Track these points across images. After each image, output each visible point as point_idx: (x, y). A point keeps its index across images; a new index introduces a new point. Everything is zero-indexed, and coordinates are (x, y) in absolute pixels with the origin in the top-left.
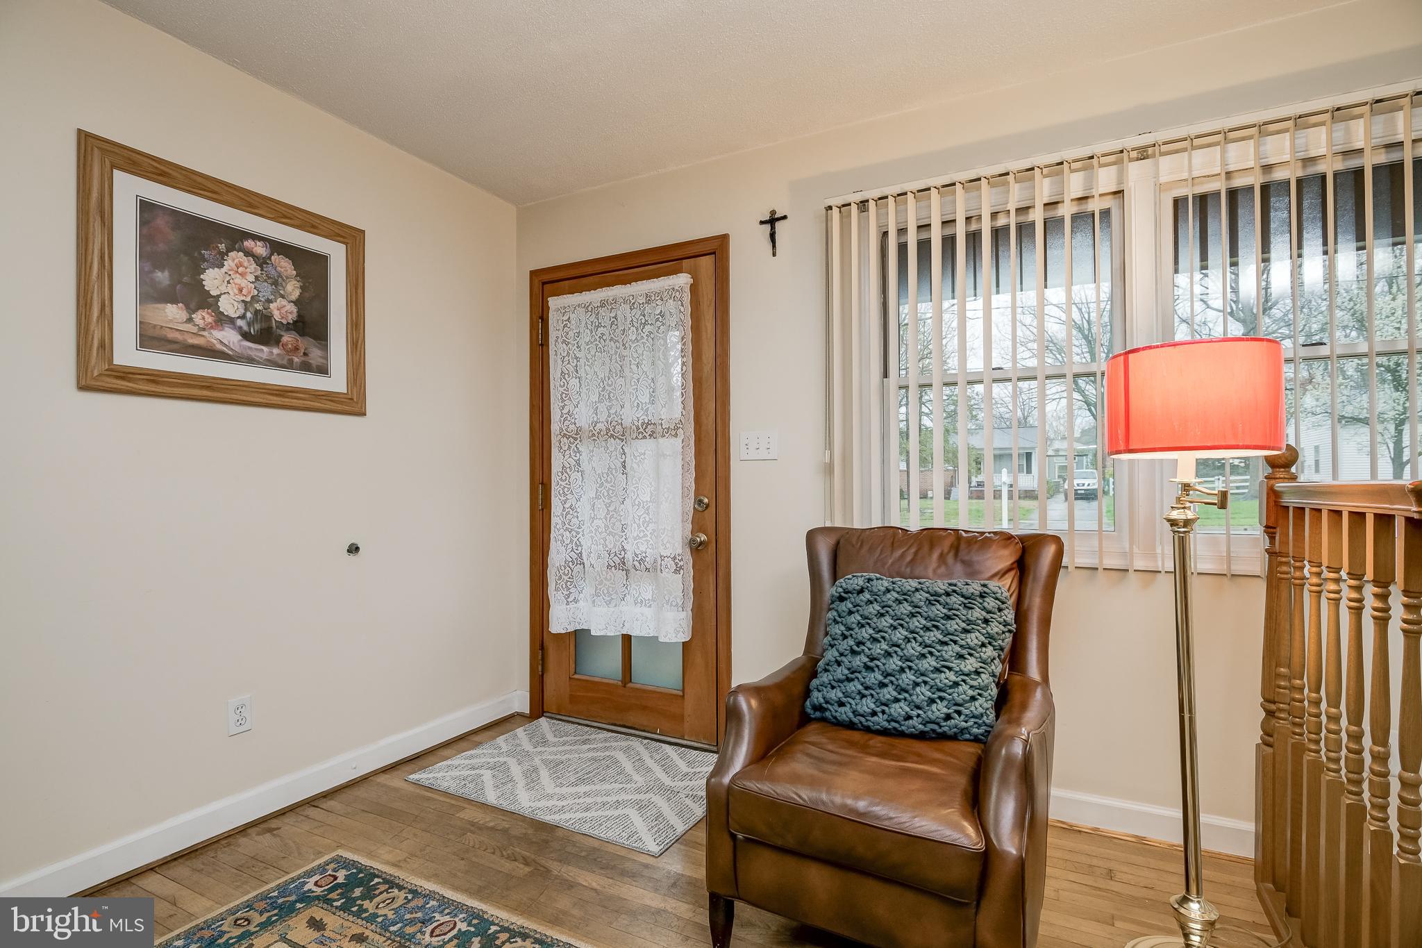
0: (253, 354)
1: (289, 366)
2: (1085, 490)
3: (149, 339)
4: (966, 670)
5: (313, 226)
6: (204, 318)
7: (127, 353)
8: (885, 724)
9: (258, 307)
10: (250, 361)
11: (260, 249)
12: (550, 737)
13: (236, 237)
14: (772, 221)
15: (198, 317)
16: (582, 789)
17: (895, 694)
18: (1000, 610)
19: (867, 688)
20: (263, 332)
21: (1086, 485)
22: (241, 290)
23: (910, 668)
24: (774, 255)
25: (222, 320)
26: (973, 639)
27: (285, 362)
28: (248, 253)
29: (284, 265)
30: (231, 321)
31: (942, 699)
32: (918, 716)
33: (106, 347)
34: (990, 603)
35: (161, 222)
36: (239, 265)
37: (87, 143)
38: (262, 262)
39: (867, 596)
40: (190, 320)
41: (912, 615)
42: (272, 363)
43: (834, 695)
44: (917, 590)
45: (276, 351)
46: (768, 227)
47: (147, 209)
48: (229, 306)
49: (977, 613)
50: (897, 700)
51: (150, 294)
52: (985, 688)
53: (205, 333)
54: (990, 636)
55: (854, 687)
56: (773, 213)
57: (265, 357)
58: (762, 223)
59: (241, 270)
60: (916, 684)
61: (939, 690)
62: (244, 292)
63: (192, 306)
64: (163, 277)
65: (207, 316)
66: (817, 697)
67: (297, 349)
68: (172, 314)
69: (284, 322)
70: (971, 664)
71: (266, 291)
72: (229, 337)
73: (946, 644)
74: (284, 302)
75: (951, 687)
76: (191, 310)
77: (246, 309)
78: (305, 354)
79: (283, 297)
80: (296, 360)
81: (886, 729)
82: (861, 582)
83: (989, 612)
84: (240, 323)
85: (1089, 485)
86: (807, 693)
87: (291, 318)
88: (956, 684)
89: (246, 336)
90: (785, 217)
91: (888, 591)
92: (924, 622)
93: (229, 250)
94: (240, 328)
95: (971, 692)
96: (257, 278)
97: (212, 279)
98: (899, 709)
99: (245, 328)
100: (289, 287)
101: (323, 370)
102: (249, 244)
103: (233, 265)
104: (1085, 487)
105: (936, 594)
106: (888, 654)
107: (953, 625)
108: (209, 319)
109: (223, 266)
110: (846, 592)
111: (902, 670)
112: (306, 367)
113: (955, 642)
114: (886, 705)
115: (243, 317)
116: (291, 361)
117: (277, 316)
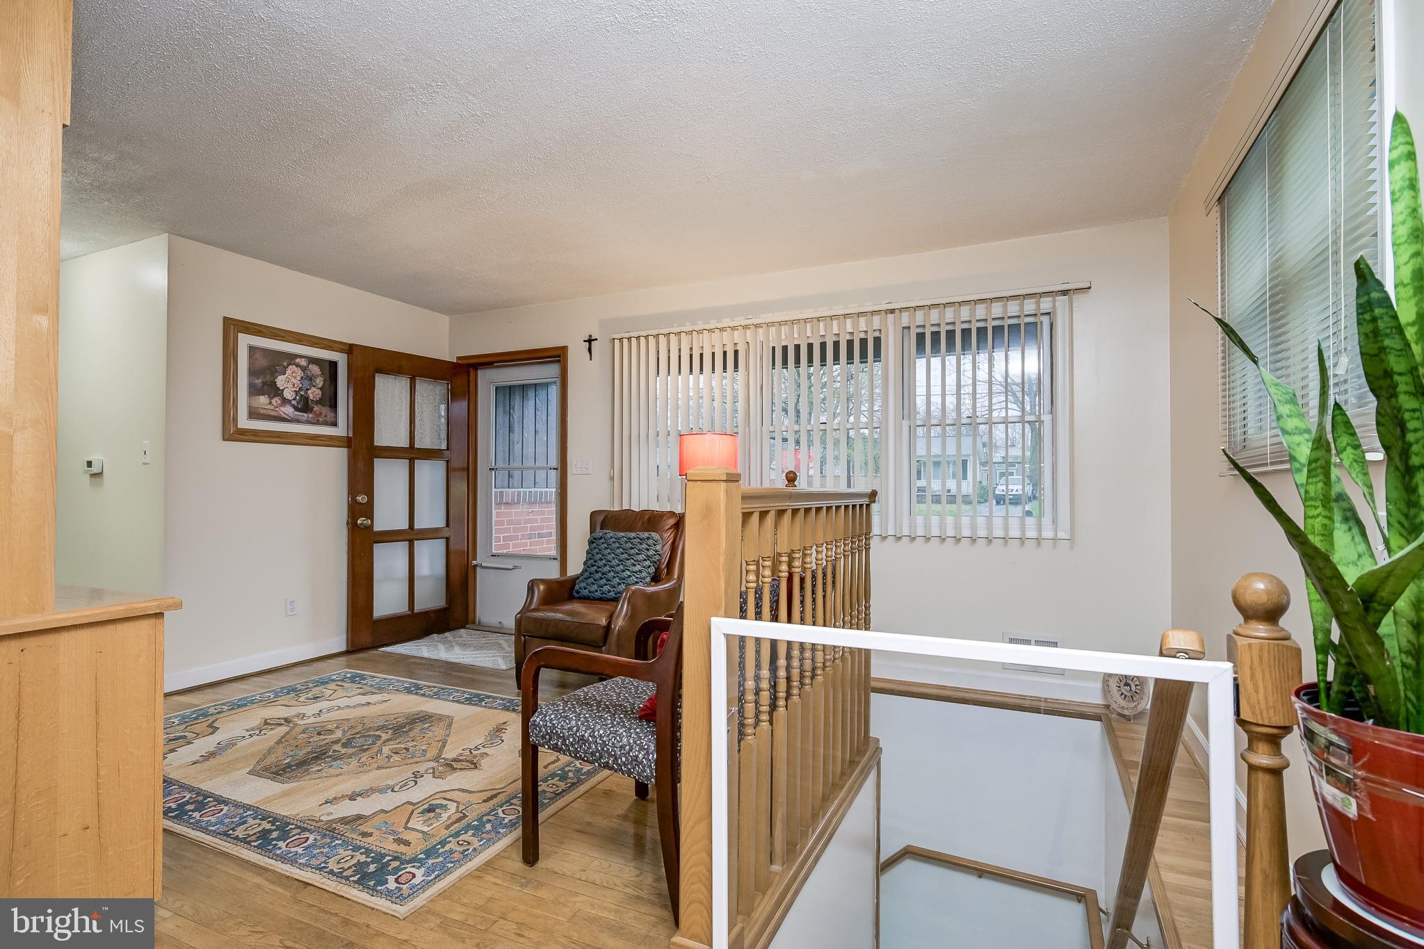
0: (300, 418)
1: (317, 423)
2: (1013, 495)
3: (254, 414)
4: (634, 570)
5: (330, 347)
6: (276, 402)
7: (244, 422)
8: (600, 595)
9: (302, 393)
10: (298, 421)
11: (303, 362)
12: (465, 635)
13: (291, 358)
14: (590, 341)
15: (274, 401)
16: (475, 652)
17: (605, 582)
18: (655, 545)
19: (595, 580)
20: (304, 405)
21: (1014, 491)
22: (294, 385)
23: (613, 570)
24: (591, 360)
25: (285, 401)
26: (640, 557)
27: (315, 421)
28: (298, 365)
29: (315, 369)
30: (289, 401)
31: (624, 583)
32: (614, 591)
33: (235, 420)
34: (650, 542)
35: (258, 355)
36: (294, 372)
37: (228, 322)
38: (304, 369)
39: (603, 540)
40: (270, 403)
41: (619, 548)
42: (308, 422)
43: (583, 585)
44: (623, 537)
45: (311, 416)
46: (587, 343)
47: (252, 350)
48: (288, 394)
49: (645, 546)
50: (606, 585)
51: (254, 391)
52: (644, 578)
53: (277, 409)
54: (647, 556)
55: (591, 580)
56: (590, 336)
57: (305, 419)
58: (585, 341)
59: (294, 374)
60: (614, 577)
61: (623, 579)
62: (296, 386)
63: (272, 396)
64: (258, 381)
65: (278, 400)
66: (577, 587)
67: (321, 414)
68: (263, 400)
69: (315, 400)
70: (638, 568)
71: (306, 383)
72: (288, 410)
73: (629, 559)
74: (315, 389)
75: (628, 578)
76: (271, 398)
77: (296, 395)
78: (325, 416)
79: (314, 386)
80: (321, 419)
81: (601, 597)
82: (601, 535)
83: (649, 546)
84: (294, 402)
85: (1017, 490)
86: (574, 585)
87: (318, 398)
88: (630, 576)
89: (296, 409)
90: (596, 339)
91: (611, 538)
92: (622, 550)
93: (289, 365)
94: (294, 405)
95: (636, 580)
96: (302, 378)
97: (281, 381)
98: (606, 588)
99: (296, 404)
100: (318, 381)
101: (335, 424)
102: (298, 360)
103: (290, 372)
104: (1014, 493)
105: (629, 539)
106: (605, 565)
107: (632, 551)
108: (279, 402)
109: (285, 374)
110: (594, 539)
111: (610, 571)
112: (326, 423)
113: (633, 559)
114: (602, 587)
115: (295, 399)
116: (318, 420)
117: (311, 397)
